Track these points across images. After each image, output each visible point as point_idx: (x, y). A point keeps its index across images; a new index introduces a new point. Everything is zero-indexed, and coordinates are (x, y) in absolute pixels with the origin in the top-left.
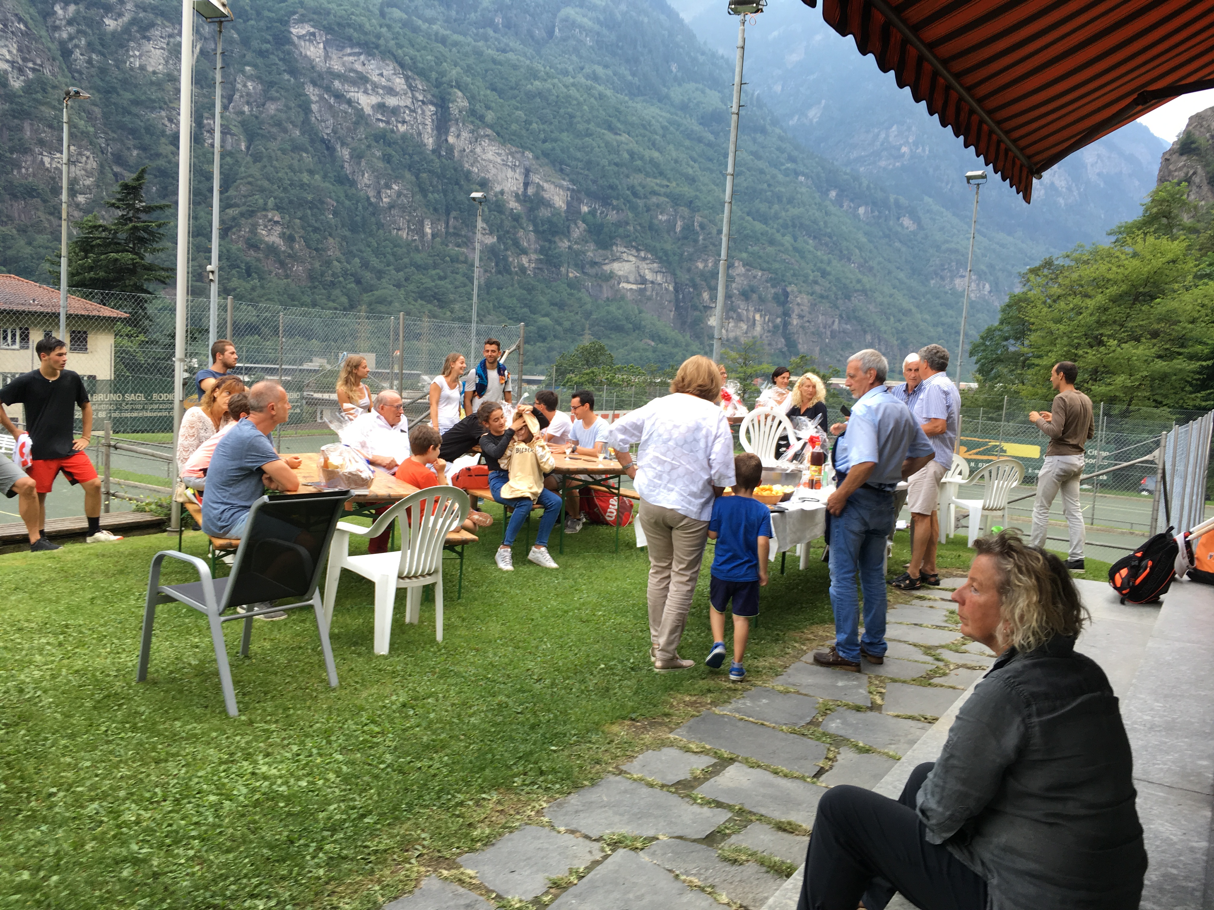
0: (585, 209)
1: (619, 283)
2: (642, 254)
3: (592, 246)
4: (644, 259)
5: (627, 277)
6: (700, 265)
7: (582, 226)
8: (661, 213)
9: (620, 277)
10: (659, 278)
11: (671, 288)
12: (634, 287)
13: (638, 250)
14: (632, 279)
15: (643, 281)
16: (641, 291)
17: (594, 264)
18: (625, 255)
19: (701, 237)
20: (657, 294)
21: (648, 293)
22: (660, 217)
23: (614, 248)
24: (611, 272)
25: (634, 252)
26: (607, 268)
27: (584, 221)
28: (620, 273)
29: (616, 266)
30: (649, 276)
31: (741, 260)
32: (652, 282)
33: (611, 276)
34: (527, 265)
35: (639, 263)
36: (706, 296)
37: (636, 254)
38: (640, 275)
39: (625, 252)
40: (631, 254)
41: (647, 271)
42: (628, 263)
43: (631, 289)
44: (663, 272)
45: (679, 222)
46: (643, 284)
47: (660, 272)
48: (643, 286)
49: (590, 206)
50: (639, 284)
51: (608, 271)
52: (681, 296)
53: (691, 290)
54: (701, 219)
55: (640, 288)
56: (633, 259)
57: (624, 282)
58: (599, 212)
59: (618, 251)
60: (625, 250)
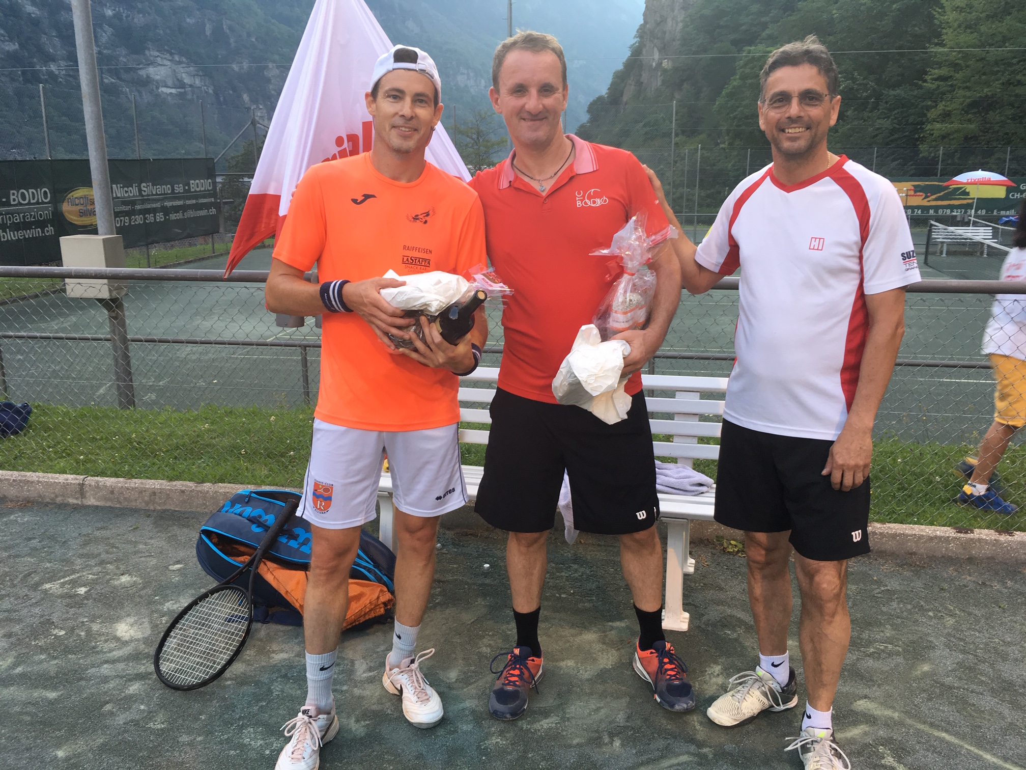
0: (109, 13)
1: (158, 88)
2: (177, 58)
3: (124, 51)
4: (180, 63)
5: (165, 82)
6: (235, 67)
7: (110, 30)
8: (189, 17)
9: (157, 82)
10: (198, 82)
11: (211, 91)
12: (173, 91)
13: (171, 54)
14: (170, 83)
15: (180, 84)
16: (181, 96)
17: (129, 70)
18: (159, 59)
19: (232, 40)
20: (198, 97)
21: (189, 97)
22: (188, 20)
23: (147, 52)
24: (148, 77)
25: (168, 56)
26: (143, 73)
27: (110, 26)
28: (158, 77)
29: (151, 70)
30: (187, 80)
31: (274, 61)
32: (191, 86)
33: (147, 82)
34: (57, 73)
35: (174, 67)
36: (246, 97)
37: (171, 58)
38: (178, 80)
39: (158, 56)
40: (165, 58)
41: (184, 75)
42: (163, 68)
43: (171, 93)
44: (200, 76)
45: (208, 25)
46: (182, 88)
47: (197, 75)
48: (182, 90)
49: (114, 10)
50: (178, 88)
51: (145, 76)
52: (222, 99)
53: (231, 92)
54: (229, 22)
55: (180, 92)
56: (168, 63)
57: (162, 87)
58: (124, 15)
59: (151, 55)
60: (158, 54)
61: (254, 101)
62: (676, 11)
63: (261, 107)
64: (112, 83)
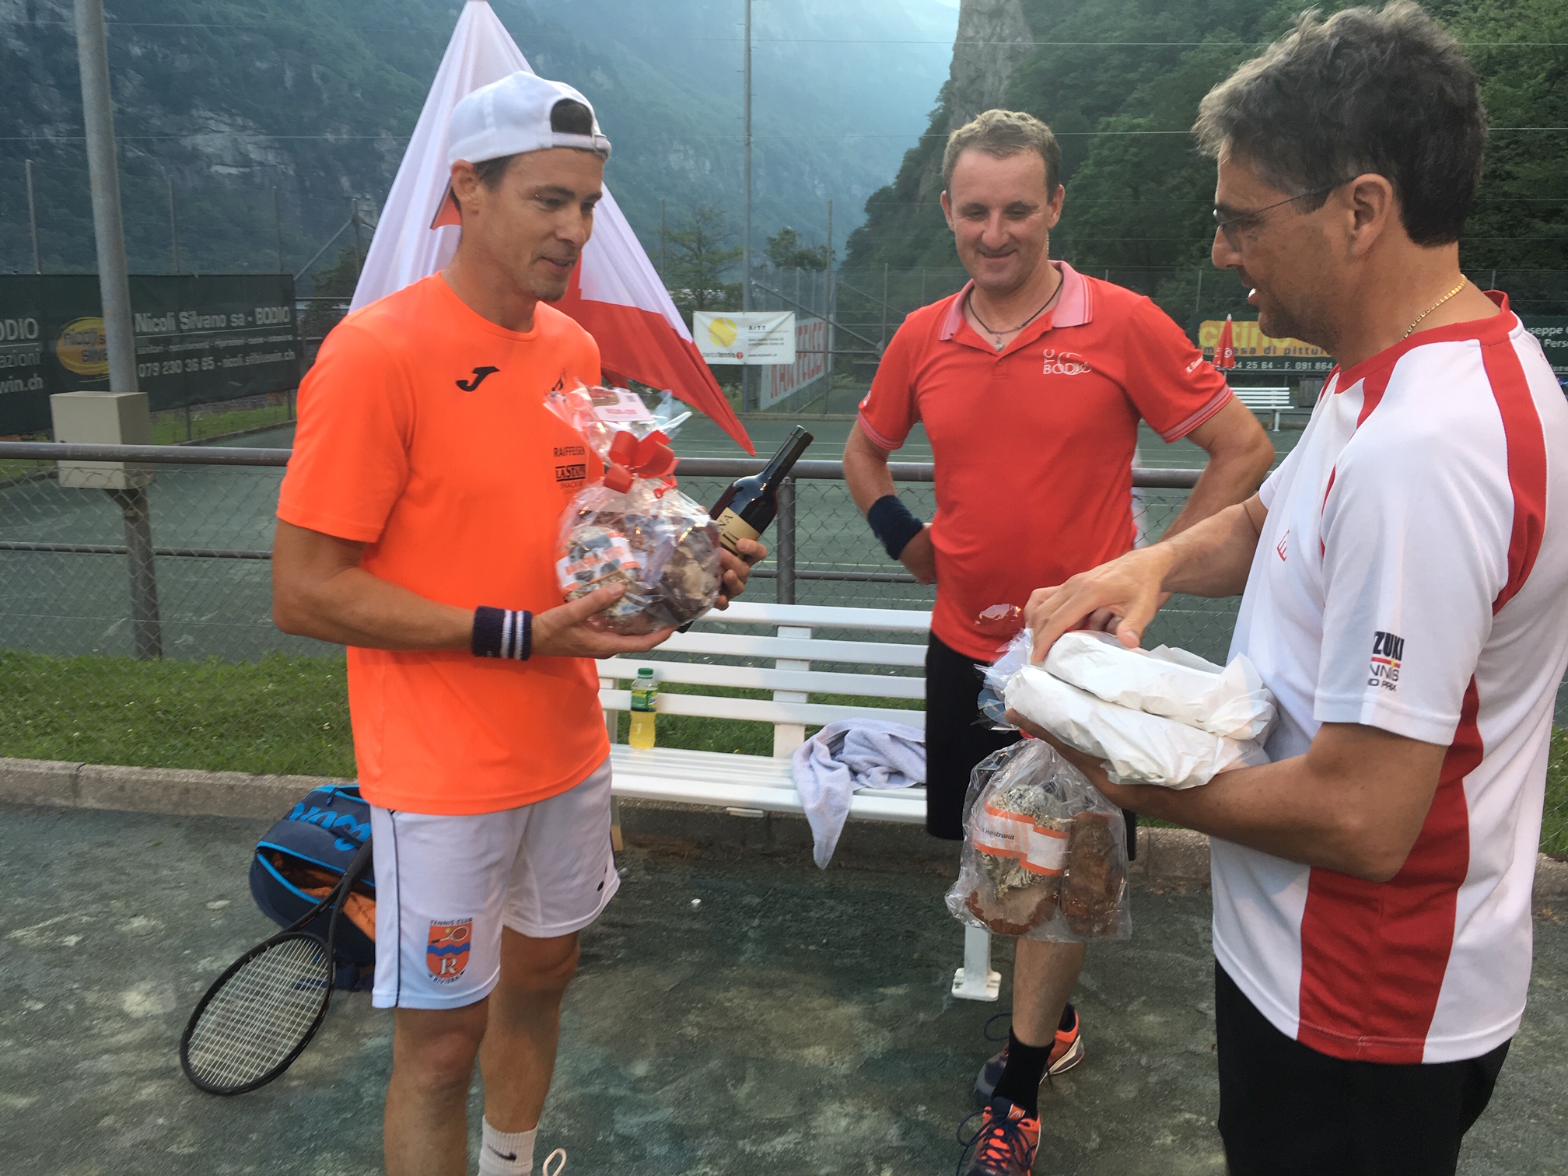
0: (137, 51)
1: (209, 166)
2: (240, 121)
3: (158, 110)
4: (244, 128)
5: (220, 157)
6: (330, 137)
7: (137, 78)
8: (259, 59)
9: (208, 156)
10: (271, 158)
11: (291, 172)
12: (234, 171)
13: (231, 115)
14: (228, 159)
15: (244, 161)
16: (246, 178)
17: (164, 137)
18: (211, 122)
19: (325, 96)
20: (270, 181)
21: (257, 180)
22: (258, 64)
23: (194, 112)
24: (195, 149)
25: (226, 118)
26: (187, 142)
27: (137, 71)
28: (210, 150)
29: (200, 139)
30: (255, 155)
31: (389, 129)
32: (261, 164)
33: (195, 155)
34: (53, 141)
35: (236, 135)
36: (345, 182)
37: (229, 121)
38: (240, 153)
39: (212, 118)
40: (222, 122)
41: (250, 147)
42: (218, 135)
43: (230, 174)
44: (276, 149)
45: (288, 73)
46: (246, 167)
47: (270, 147)
48: (248, 170)
49: (144, 47)
50: (242, 167)
51: (190, 148)
52: (308, 184)
53: (322, 174)
54: (321, 68)
55: (244, 173)
56: (226, 129)
57: (217, 164)
58: (160, 55)
59: (200, 117)
60: (213, 115)
61: (357, 186)
62: (999, 63)
63: (368, 197)
64: (139, 157)
